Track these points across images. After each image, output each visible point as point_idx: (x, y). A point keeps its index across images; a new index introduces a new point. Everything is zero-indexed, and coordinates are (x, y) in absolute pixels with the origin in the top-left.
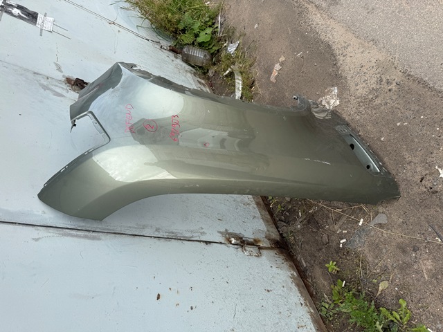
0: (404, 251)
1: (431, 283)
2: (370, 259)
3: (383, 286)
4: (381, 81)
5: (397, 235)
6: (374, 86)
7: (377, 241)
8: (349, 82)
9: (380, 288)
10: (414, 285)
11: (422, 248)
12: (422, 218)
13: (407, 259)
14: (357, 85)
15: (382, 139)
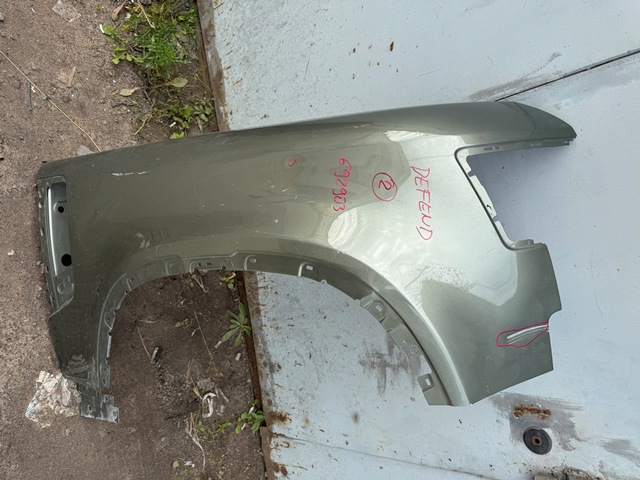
0: (82, 107)
1: (73, 62)
2: (127, 125)
3: (129, 92)
5: (78, 125)
7: (107, 136)
9: (132, 91)
10: (92, 71)
11: (58, 95)
12: (34, 121)
13: (82, 97)
15: (12, 253)
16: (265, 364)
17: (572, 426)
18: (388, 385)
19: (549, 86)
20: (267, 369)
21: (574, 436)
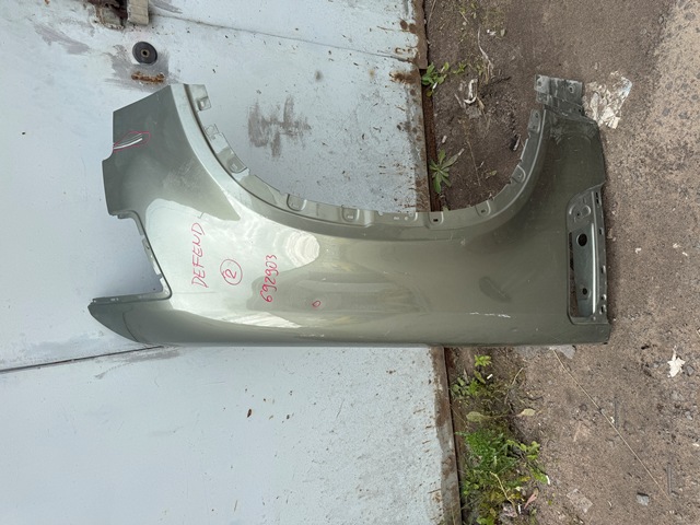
0: (570, 399)
1: (575, 447)
2: (531, 378)
3: (528, 412)
5: (573, 381)
7: (548, 367)
9: (523, 413)
10: (558, 436)
11: (590, 412)
13: (569, 409)
15: (637, 249)
16: (415, 131)
17: (114, 66)
18: (283, 106)
19: (107, 352)
20: (413, 125)
21: (114, 57)
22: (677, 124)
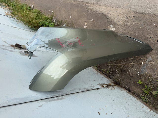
2: (152, 74)
4: (127, 18)
6: (126, 20)
8: (116, 22)
14: (119, 22)
15: (137, 34)
17: (20, 53)
22: (122, 21)
